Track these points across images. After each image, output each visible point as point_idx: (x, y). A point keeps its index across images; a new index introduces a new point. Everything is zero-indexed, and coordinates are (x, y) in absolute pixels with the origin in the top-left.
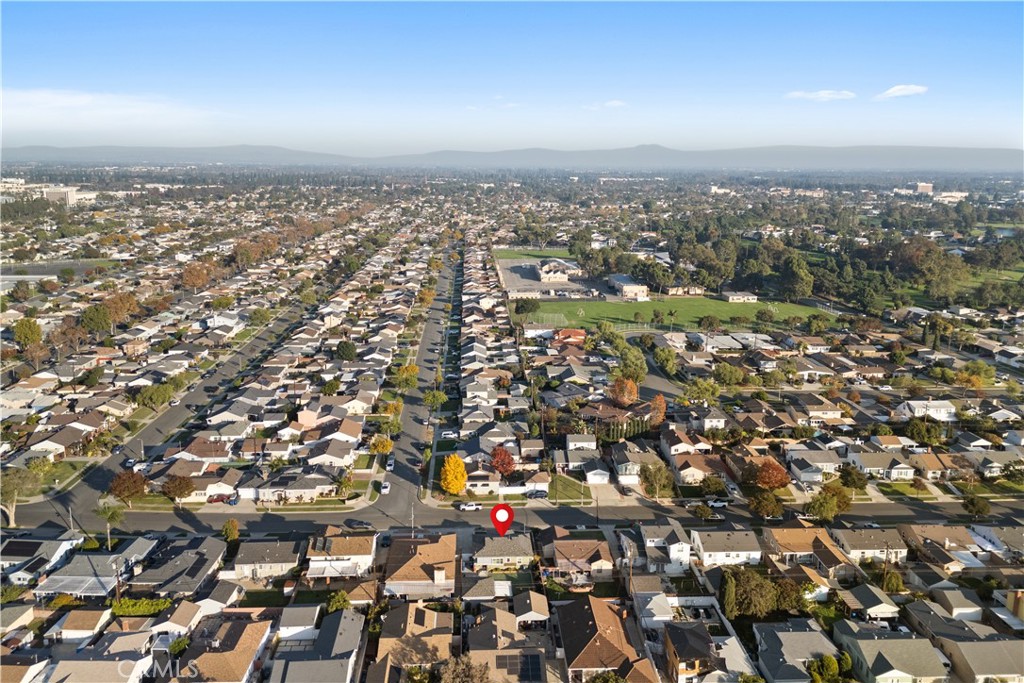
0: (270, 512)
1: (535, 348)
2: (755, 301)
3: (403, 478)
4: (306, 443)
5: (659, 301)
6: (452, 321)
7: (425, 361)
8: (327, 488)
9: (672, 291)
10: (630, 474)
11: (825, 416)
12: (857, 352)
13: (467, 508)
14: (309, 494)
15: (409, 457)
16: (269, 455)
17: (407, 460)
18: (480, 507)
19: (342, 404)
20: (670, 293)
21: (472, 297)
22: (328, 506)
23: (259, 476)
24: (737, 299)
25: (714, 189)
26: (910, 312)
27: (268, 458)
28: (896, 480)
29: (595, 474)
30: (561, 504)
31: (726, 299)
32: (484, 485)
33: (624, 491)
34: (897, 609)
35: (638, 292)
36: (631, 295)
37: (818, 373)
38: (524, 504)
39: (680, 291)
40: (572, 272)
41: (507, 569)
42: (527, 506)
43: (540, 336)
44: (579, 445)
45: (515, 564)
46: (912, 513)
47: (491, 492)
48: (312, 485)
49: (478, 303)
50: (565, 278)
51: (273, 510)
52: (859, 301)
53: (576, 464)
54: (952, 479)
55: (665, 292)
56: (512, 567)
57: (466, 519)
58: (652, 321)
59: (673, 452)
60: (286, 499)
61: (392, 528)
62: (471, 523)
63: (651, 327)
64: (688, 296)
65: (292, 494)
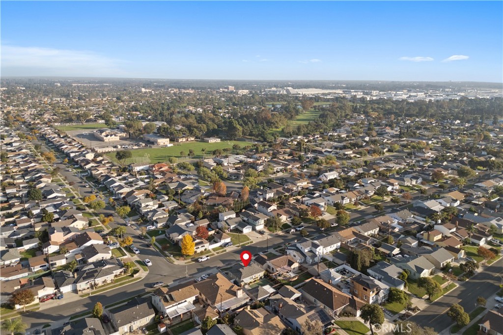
0: (90, 295)
1: (146, 176)
2: (220, 141)
3: (151, 255)
4: (71, 251)
5: (178, 145)
6: (75, 168)
7: (85, 192)
8: (118, 272)
9: (180, 140)
10: (260, 225)
11: (302, 185)
12: (283, 157)
13: (203, 260)
14: (109, 278)
15: (141, 244)
16: (55, 264)
17: (140, 245)
18: (209, 258)
19: (70, 225)
20: (180, 141)
21: (77, 154)
22: (124, 281)
23: (68, 277)
24: (212, 141)
25: (143, 90)
26: (282, 139)
27: (55, 266)
28: (345, 204)
29: (246, 228)
30: (242, 246)
31: (207, 142)
32: (202, 247)
33: (261, 233)
34: (399, 249)
35: (164, 142)
36: (162, 144)
37: (279, 168)
38: (225, 251)
39: (184, 140)
40: (120, 135)
41: (255, 281)
42: (227, 251)
43: (143, 170)
44: (229, 217)
45: (257, 278)
46: (360, 215)
47: (205, 250)
48: (109, 272)
49: (85, 157)
50: (117, 138)
51: (92, 293)
52: (262, 137)
53: (233, 226)
54: (360, 200)
55: (177, 141)
56: (256, 279)
57: (207, 265)
58: (189, 155)
59: (269, 211)
60: (95, 284)
61: (174, 281)
62: (211, 266)
63: (190, 158)
64: (188, 142)
65: (99, 281)
